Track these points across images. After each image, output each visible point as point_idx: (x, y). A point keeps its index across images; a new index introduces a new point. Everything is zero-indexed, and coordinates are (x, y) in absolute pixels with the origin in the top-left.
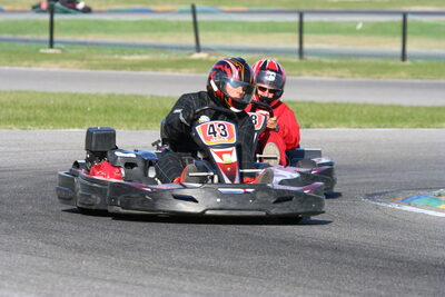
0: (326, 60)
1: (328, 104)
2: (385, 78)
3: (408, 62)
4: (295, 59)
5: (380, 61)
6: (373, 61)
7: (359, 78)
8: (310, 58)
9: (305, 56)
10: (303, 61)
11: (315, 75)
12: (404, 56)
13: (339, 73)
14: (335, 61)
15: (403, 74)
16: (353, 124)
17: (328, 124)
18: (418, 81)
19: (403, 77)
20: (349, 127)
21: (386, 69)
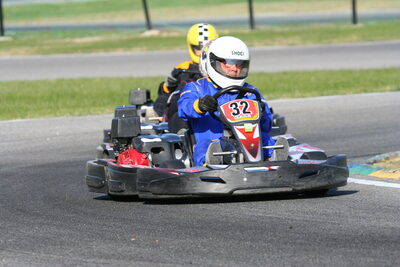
0: (278, 29)
1: (278, 74)
2: (336, 43)
3: (360, 25)
4: (246, 30)
5: (331, 26)
6: (324, 26)
7: (310, 45)
8: (262, 28)
9: (256, 26)
10: (255, 31)
11: (267, 44)
12: (355, 19)
13: (290, 41)
14: (287, 29)
15: (355, 37)
16: (297, 93)
17: (271, 95)
18: (370, 43)
19: (354, 40)
20: (293, 97)
21: (337, 33)
